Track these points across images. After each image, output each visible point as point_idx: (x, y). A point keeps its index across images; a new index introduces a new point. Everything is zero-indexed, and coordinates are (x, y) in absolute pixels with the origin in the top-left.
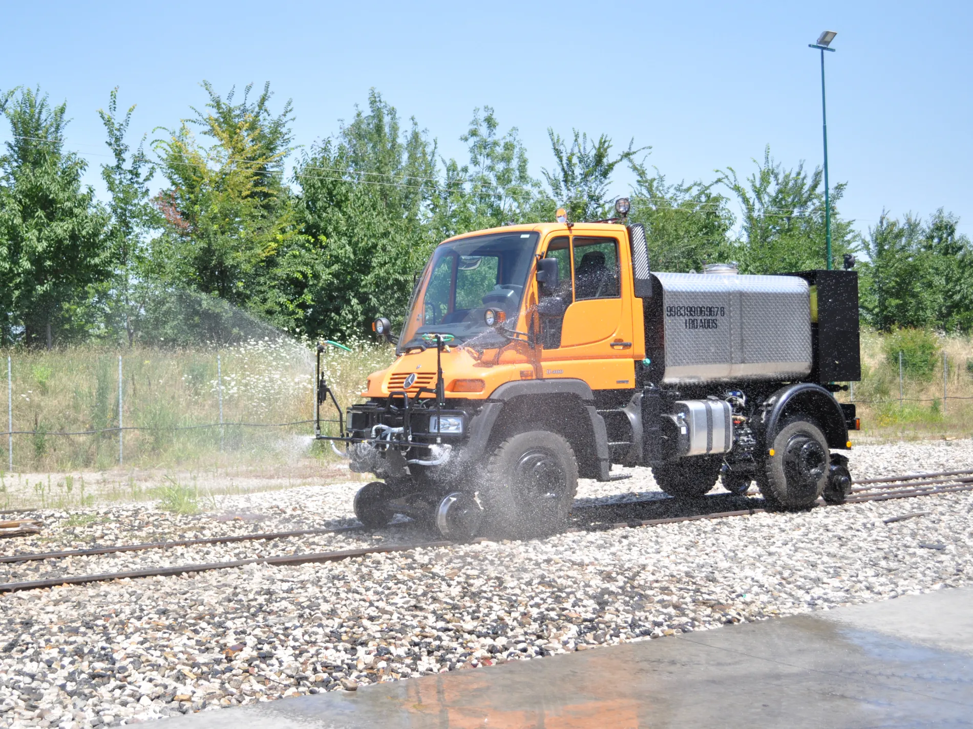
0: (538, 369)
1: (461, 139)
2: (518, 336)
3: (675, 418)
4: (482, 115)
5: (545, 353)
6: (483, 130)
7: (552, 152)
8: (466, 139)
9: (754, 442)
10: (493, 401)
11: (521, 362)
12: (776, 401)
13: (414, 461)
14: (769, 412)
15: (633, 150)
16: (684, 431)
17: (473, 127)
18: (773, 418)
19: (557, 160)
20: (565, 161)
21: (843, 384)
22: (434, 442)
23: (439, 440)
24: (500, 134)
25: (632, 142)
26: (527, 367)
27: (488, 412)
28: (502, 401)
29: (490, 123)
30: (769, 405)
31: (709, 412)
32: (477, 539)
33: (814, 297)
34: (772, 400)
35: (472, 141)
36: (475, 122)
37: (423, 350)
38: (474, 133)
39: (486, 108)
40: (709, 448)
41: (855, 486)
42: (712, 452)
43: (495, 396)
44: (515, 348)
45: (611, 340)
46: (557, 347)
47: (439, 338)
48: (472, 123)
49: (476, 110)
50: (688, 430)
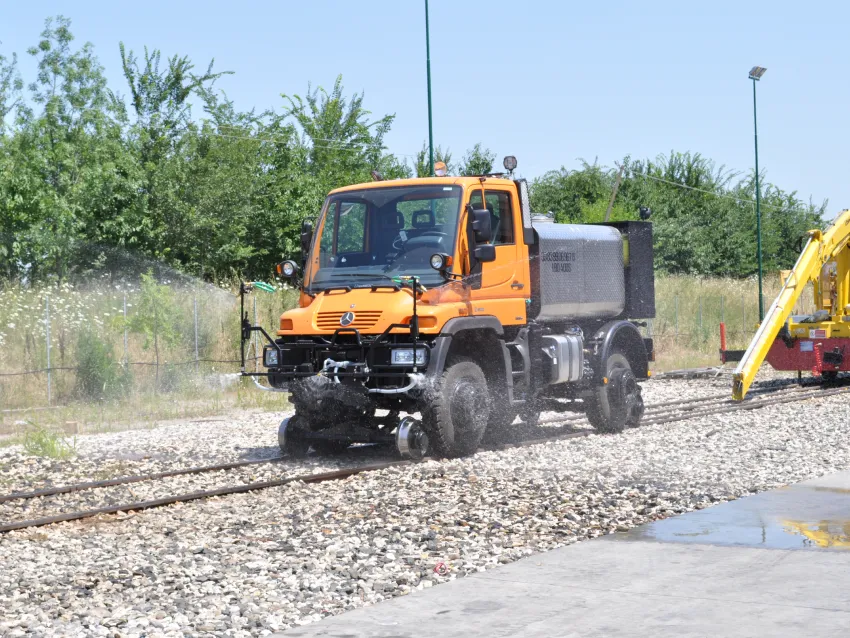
0: (469, 307)
1: (29, 52)
2: (455, 278)
3: (547, 351)
4: (55, 26)
5: (474, 293)
6: (55, 45)
7: (122, 72)
8: (34, 53)
9: (592, 372)
10: (444, 335)
11: (457, 301)
12: (605, 335)
13: (374, 390)
14: (600, 346)
15: (212, 73)
16: (555, 362)
17: (44, 39)
18: (604, 350)
19: (127, 80)
20: (136, 82)
21: (643, 320)
22: (411, 371)
23: (415, 369)
24: (74, 48)
25: (211, 65)
26: (462, 305)
27: (442, 344)
28: (451, 335)
29: (64, 35)
30: (599, 339)
31: (570, 344)
32: (425, 458)
33: (625, 244)
34: (601, 334)
35: (41, 55)
36: (46, 33)
37: (348, 291)
38: (44, 46)
39: (60, 19)
40: (570, 376)
41: (647, 411)
42: (572, 380)
43: (446, 331)
44: (453, 288)
45: (510, 282)
46: (479, 288)
47: (415, 280)
48: (43, 35)
49: (48, 21)
50: (558, 361)
